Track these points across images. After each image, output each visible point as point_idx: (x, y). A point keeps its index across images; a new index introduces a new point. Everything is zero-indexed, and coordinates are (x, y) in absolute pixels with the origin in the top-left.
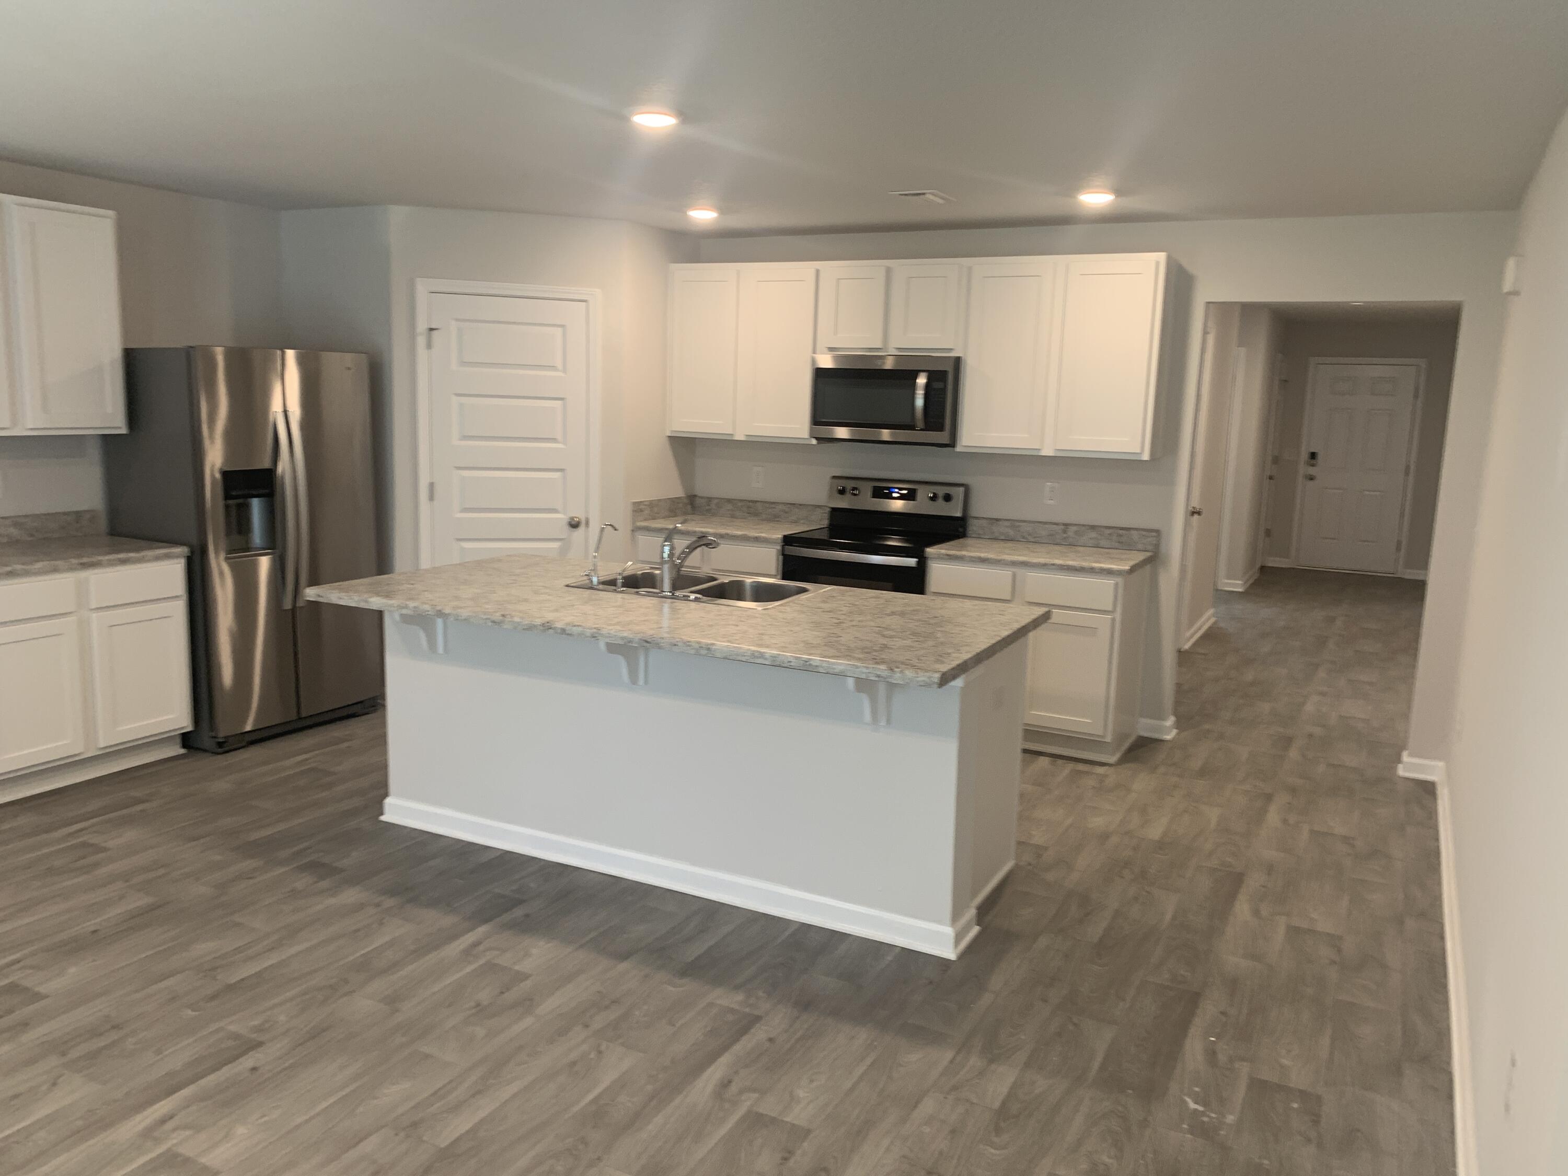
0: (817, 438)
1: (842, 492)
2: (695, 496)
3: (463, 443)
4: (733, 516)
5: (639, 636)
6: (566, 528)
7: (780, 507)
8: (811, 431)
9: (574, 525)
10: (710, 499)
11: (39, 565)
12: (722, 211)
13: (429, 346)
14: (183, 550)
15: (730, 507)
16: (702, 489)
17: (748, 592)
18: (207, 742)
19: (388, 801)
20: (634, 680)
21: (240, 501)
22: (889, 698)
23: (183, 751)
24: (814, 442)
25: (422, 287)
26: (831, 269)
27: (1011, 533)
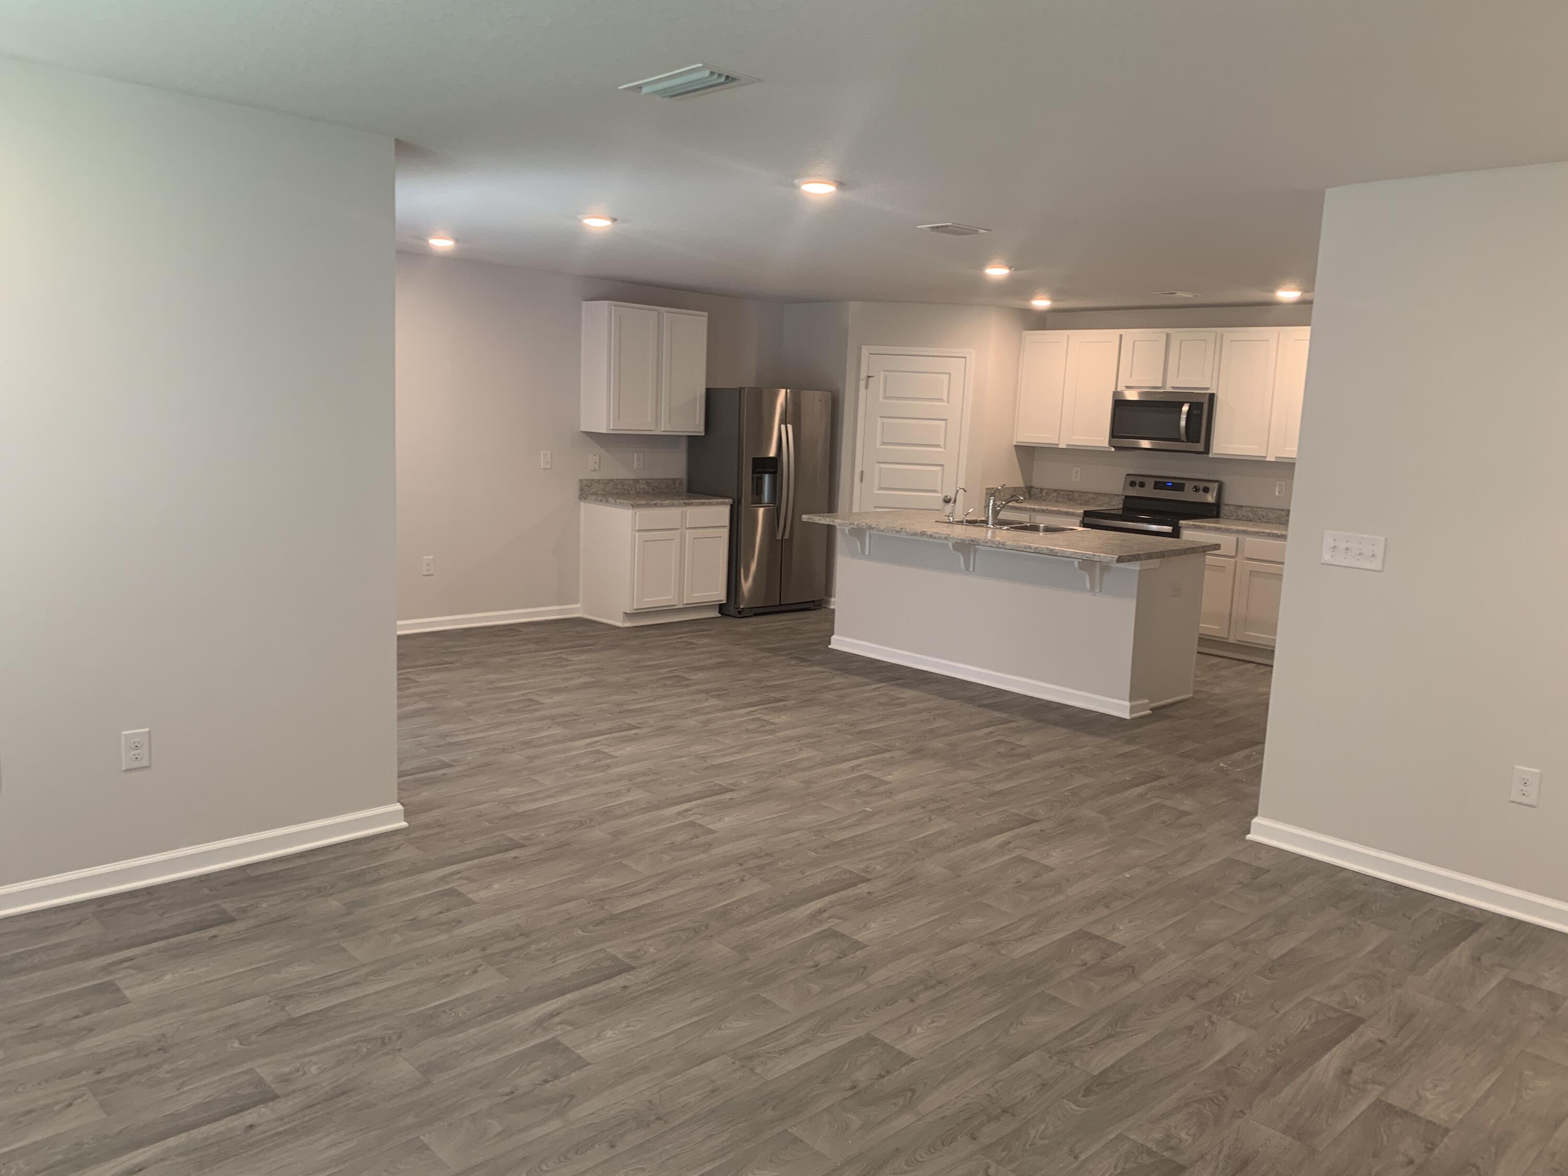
0: (1114, 447)
1: (1133, 484)
2: (1032, 487)
3: (882, 447)
4: (1057, 501)
5: (969, 538)
6: (942, 503)
7: (1090, 495)
8: (1110, 441)
9: (947, 501)
10: (1042, 490)
11: (666, 502)
12: (1053, 300)
13: (867, 387)
14: (729, 501)
15: (1055, 494)
16: (1037, 483)
17: (1041, 529)
18: (732, 611)
19: (833, 637)
20: (967, 568)
21: (759, 475)
22: (1102, 575)
23: (720, 615)
24: (1113, 449)
25: (865, 351)
26: (1131, 335)
27: (1251, 515)
